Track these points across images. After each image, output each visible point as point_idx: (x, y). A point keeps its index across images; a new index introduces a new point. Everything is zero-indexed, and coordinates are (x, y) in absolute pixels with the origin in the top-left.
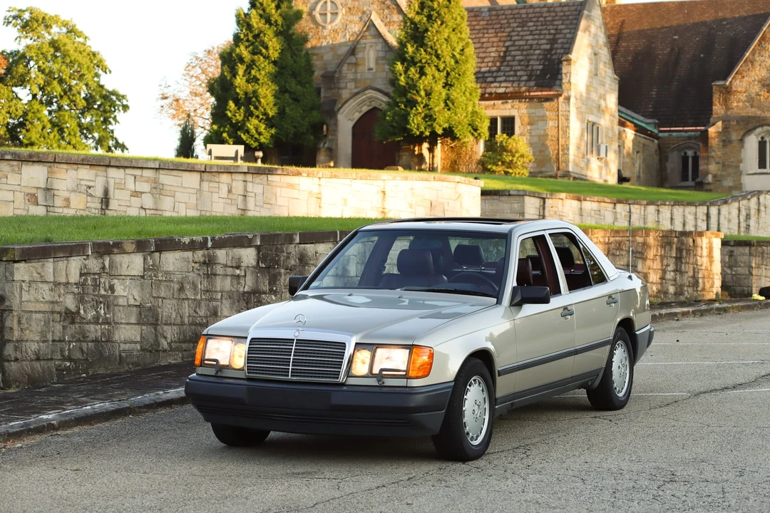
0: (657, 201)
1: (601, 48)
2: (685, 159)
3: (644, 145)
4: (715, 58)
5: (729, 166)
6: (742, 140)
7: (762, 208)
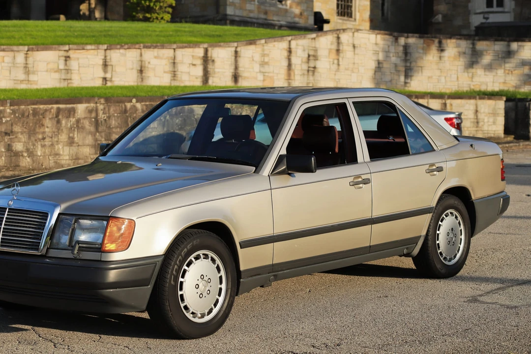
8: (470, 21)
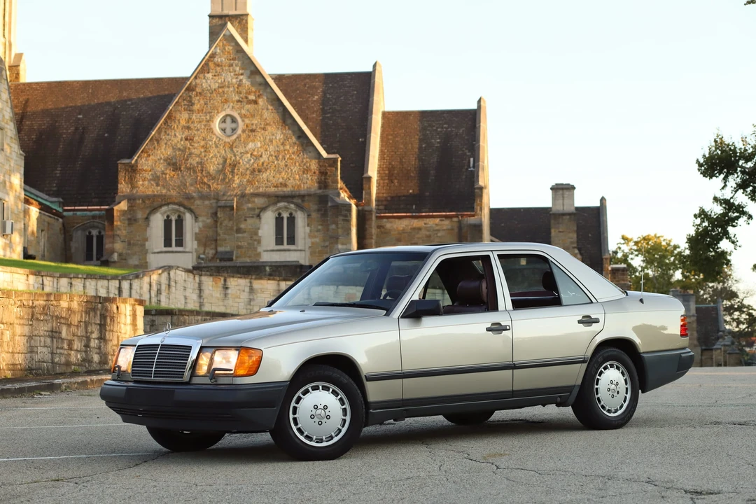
0: (70, 273)
1: (7, 123)
2: (90, 238)
3: (49, 223)
4: (119, 138)
5: (134, 245)
6: (147, 219)
7: (173, 284)
8: (148, 260)
